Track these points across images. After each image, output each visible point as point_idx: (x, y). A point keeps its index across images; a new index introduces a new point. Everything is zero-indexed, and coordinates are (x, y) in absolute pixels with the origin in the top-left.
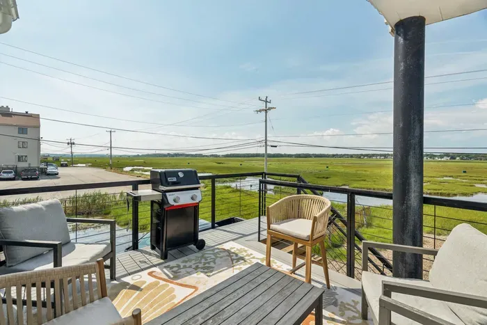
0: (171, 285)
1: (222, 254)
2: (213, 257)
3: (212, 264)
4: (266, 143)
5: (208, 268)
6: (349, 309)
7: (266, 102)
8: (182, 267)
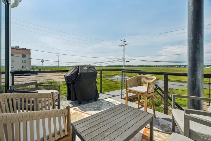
0: (83, 114)
1: (105, 103)
2: (101, 104)
3: (101, 107)
4: (124, 60)
5: (99, 108)
6: (165, 127)
7: (124, 41)
8: (88, 107)
